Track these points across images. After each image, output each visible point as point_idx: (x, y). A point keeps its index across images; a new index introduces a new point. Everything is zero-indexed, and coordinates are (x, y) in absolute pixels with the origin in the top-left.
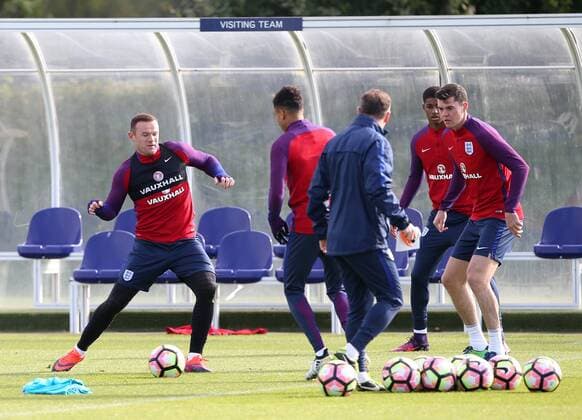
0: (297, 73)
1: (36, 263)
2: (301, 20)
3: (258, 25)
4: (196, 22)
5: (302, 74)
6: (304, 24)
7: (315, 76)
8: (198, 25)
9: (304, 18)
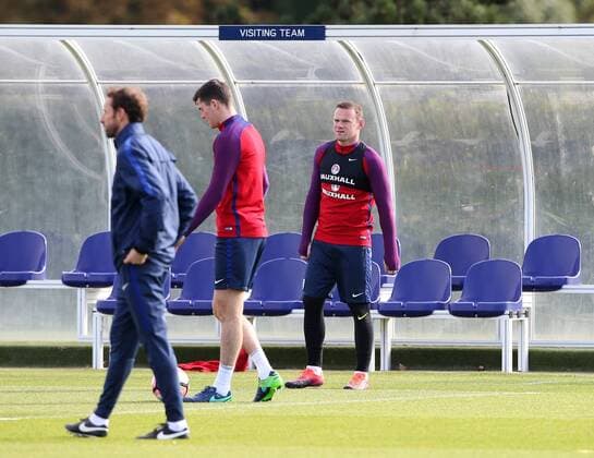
0: (359, 86)
1: (81, 292)
2: (324, 29)
3: (279, 33)
4: (214, 30)
5: (363, 87)
6: (327, 33)
7: (377, 90)
8: (217, 33)
9: (327, 26)
